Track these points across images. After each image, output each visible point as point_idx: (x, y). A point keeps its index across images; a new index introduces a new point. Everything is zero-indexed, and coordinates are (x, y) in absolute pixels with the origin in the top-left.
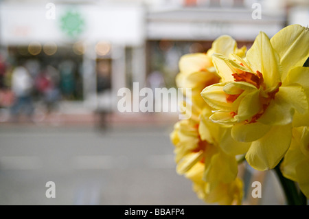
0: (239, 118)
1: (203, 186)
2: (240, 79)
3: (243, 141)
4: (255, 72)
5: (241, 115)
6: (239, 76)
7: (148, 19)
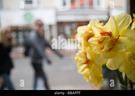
0: (105, 50)
1: (88, 77)
2: (103, 35)
3: (106, 59)
4: (109, 32)
5: (105, 49)
6: (103, 34)
7: (57, 14)
